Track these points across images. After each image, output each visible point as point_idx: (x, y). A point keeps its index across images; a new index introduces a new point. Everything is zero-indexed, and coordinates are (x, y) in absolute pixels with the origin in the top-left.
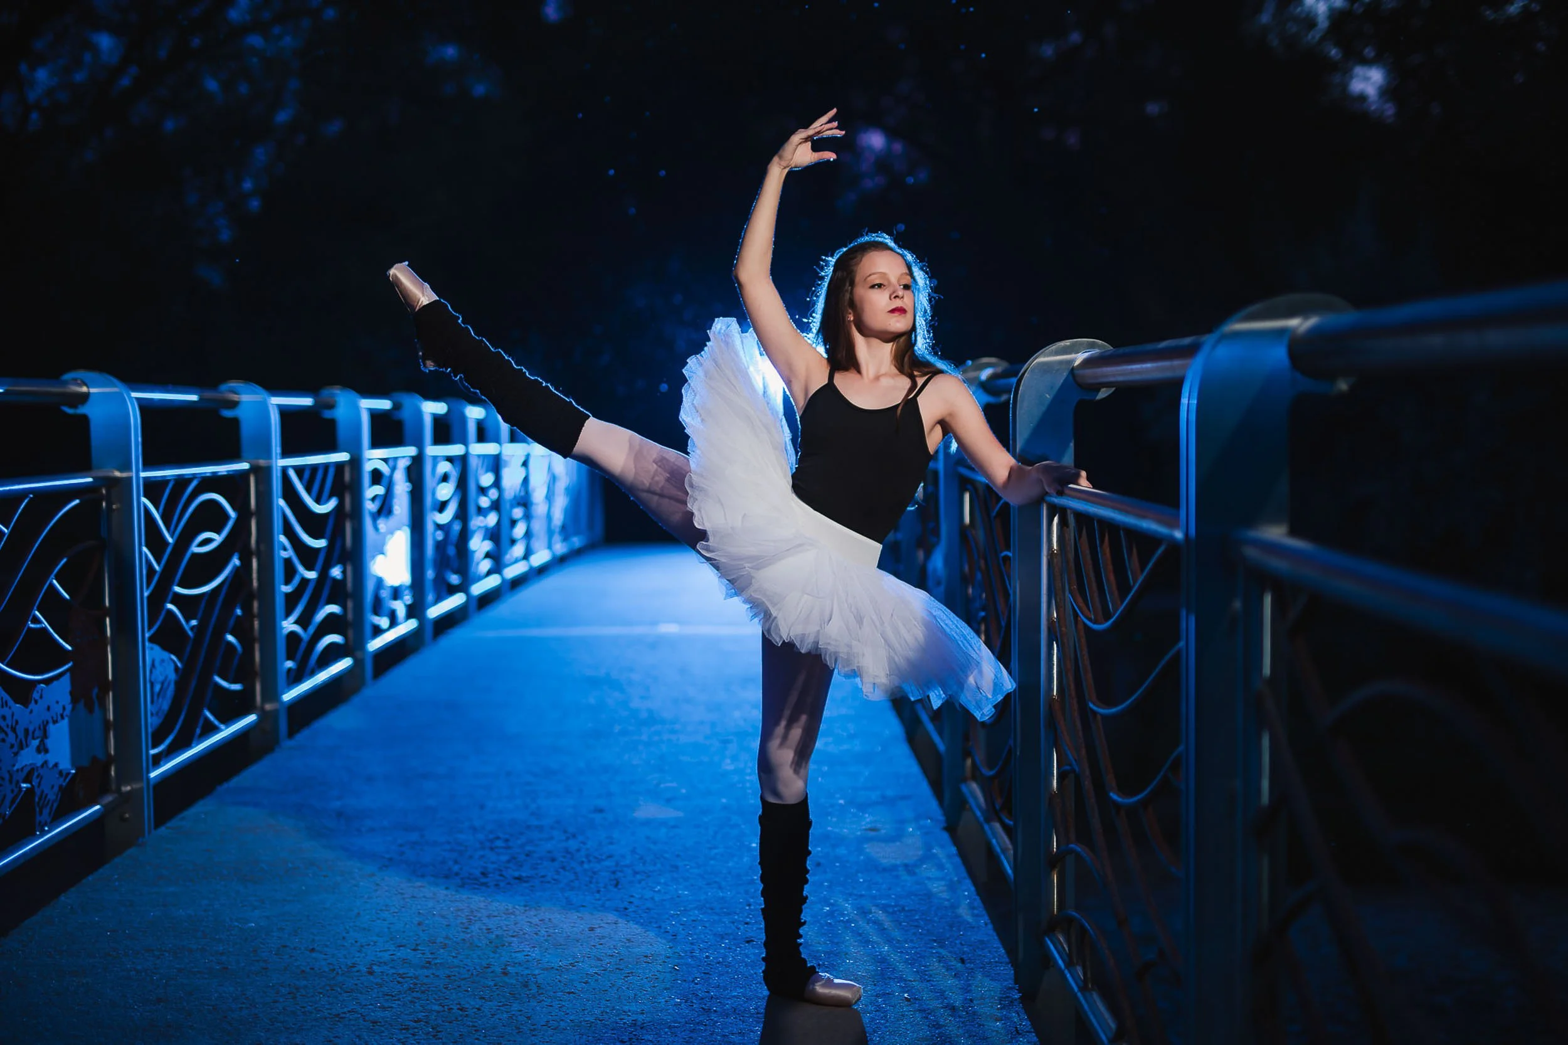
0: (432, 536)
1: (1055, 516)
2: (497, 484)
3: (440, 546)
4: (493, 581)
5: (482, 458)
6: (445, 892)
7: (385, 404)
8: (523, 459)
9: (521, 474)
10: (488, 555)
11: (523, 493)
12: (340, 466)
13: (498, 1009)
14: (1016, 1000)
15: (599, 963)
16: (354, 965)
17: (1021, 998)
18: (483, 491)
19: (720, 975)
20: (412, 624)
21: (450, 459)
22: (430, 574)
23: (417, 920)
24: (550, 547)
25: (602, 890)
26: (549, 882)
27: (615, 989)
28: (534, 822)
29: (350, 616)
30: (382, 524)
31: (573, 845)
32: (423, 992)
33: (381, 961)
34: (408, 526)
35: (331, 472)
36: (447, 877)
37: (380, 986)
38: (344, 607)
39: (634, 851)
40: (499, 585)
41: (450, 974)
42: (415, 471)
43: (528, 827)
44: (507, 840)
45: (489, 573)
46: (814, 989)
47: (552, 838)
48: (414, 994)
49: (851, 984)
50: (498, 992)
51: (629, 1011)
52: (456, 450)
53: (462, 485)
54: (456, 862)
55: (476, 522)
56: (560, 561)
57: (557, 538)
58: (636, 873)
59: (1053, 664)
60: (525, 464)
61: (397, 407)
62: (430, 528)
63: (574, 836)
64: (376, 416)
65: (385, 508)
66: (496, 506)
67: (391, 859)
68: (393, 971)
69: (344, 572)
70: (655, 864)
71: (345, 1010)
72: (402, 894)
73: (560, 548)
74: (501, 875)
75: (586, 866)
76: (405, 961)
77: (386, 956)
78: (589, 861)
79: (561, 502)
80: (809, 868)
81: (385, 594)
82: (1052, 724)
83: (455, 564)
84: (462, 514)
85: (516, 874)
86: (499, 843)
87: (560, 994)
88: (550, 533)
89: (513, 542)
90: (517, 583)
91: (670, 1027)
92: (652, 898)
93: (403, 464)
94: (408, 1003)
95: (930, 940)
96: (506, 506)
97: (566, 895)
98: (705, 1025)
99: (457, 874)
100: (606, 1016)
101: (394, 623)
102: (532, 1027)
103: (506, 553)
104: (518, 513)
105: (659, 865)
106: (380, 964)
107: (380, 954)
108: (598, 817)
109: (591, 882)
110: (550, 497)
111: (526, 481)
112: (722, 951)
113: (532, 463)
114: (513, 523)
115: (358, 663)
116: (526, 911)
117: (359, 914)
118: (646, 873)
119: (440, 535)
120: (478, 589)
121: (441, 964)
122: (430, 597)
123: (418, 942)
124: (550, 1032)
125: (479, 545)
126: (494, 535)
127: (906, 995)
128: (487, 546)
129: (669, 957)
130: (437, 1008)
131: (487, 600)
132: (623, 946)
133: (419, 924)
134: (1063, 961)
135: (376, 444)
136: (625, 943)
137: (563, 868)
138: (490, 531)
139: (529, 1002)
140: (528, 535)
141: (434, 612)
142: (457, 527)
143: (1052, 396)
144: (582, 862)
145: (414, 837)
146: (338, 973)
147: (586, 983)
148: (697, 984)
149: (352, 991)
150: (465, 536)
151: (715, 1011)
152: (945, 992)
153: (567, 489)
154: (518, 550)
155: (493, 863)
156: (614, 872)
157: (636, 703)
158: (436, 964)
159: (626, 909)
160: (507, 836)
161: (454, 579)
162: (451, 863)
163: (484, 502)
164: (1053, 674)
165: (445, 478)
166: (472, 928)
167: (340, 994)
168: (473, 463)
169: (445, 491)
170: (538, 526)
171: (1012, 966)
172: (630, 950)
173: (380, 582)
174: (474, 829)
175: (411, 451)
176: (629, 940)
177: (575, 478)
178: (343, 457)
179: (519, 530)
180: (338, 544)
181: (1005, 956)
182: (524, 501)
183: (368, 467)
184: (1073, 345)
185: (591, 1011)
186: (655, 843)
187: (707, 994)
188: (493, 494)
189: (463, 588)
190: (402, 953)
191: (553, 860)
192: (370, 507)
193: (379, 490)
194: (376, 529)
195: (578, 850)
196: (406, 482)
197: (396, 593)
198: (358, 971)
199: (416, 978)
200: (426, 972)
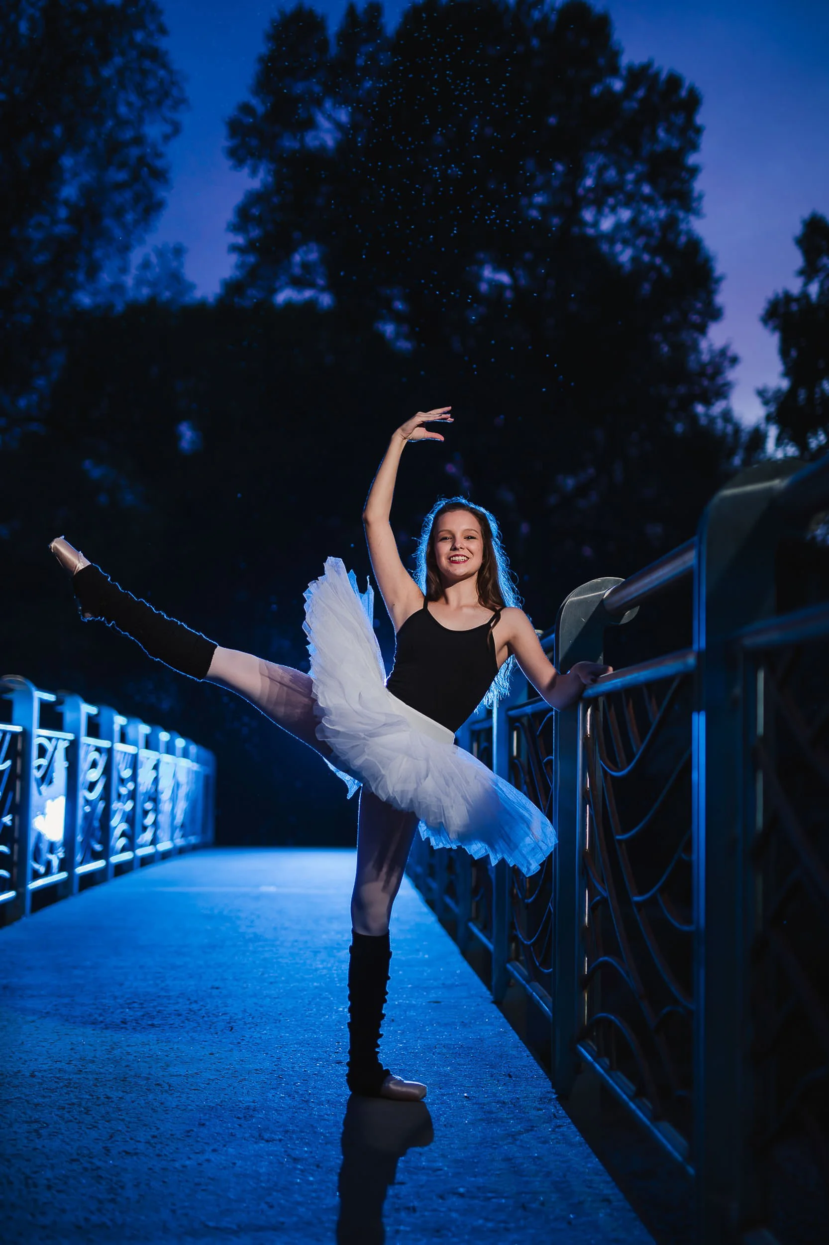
0: (82, 809)
1: (588, 708)
2: (134, 777)
3: (88, 817)
4: (127, 856)
5: (123, 755)
6: (92, 1032)
7: (50, 697)
8: (155, 763)
9: (153, 774)
10: (123, 834)
11: (153, 790)
12: (14, 735)
13: (138, 1098)
14: (554, 1099)
15: (218, 1073)
16: (19, 1072)
17: (557, 1098)
18: (122, 781)
19: (316, 1081)
20: (64, 875)
21: (98, 749)
22: (79, 838)
23: (69, 1047)
24: (172, 839)
25: (219, 1032)
26: (177, 1028)
27: (232, 1088)
28: (163, 993)
29: (15, 858)
30: (43, 788)
31: (195, 1007)
32: (76, 1088)
33: (42, 1069)
34: (65, 796)
35: (8, 738)
36: (93, 1023)
37: (41, 1084)
38: (11, 849)
39: (245, 1011)
40: (131, 859)
41: (98, 1077)
42: (72, 752)
43: (159, 996)
44: (141, 1004)
45: (124, 849)
46: (389, 1087)
47: (178, 1003)
48: (69, 1089)
49: (418, 1084)
50: (137, 1088)
51: (243, 1101)
52: (105, 744)
53: (108, 771)
54: (101, 1015)
55: (116, 805)
56: (179, 852)
57: (178, 833)
58: (245, 1024)
59: (586, 825)
60: (156, 767)
61: (59, 702)
62: (81, 801)
63: (196, 1002)
64: (44, 705)
65: (46, 778)
66: (132, 795)
67: (48, 1013)
68: (51, 1075)
69: (13, 820)
70: (262, 1019)
71: (13, 1097)
72: (57, 1032)
73: (180, 842)
74: (137, 1023)
75: (206, 1019)
76: (60, 1070)
77: (45, 1067)
78: (209, 1016)
79: (182, 806)
80: (388, 991)
81: (44, 847)
82: (584, 871)
83: (98, 834)
84: (106, 795)
85: (150, 1023)
86: (135, 1005)
87: (187, 1090)
88: (173, 829)
89: (145, 828)
90: (146, 861)
91: (276, 1110)
92: (260, 1038)
93: (62, 745)
94: (64, 1094)
95: (483, 1064)
96: (140, 798)
97: (190, 1035)
98: (305, 1110)
99: (102, 1022)
100: (224, 1103)
101: (48, 872)
102: (165, 1109)
103: (138, 837)
104: (149, 806)
105: (264, 1019)
106: (40, 1071)
107: (40, 1066)
108: (215, 992)
109: (210, 1028)
110: (174, 799)
111: (156, 780)
112: (318, 1068)
113: (162, 768)
114: (146, 813)
115: (20, 897)
116: (158, 1043)
117: (23, 1043)
118: (254, 1024)
119: (88, 809)
120: (115, 859)
121: (90, 1072)
122: (79, 858)
123: (71, 1059)
124: (179, 1112)
125: (118, 825)
126: (130, 818)
127: (465, 1095)
128: (124, 826)
129: (274, 1071)
130: (88, 1097)
131: (121, 869)
132: (237, 1064)
133: (72, 1049)
134: (592, 1056)
135: (42, 725)
136: (239, 1062)
137: (188, 1020)
138: (127, 814)
139: (162, 1094)
140: (155, 823)
141: (81, 870)
142: (101, 805)
143: (586, 620)
144: (204, 1017)
145: (66, 1000)
146: (7, 1076)
147: (208, 1084)
148: (297, 1086)
149: (18, 1086)
150: (107, 814)
151: (313, 1102)
152: (496, 1093)
153: (187, 795)
154: (148, 836)
155: (131, 1016)
156: (229, 1023)
157: (242, 929)
158: (86, 1072)
159: (240, 1043)
160: (142, 1002)
161: (98, 847)
162: (96, 1016)
163: (124, 791)
164: (586, 832)
165: (94, 765)
166: (115, 1052)
167: (8, 1088)
168: (117, 758)
169: (94, 775)
170: (164, 819)
171: (550, 1080)
172: (243, 1066)
173: (40, 836)
174: (115, 998)
175: (70, 736)
176: (242, 1061)
177: (194, 787)
178: (18, 729)
179: (149, 820)
180: (10, 796)
181: (544, 1074)
182: (154, 797)
183: (36, 742)
184: (603, 582)
185: (212, 1100)
186: (261, 1006)
187: (306, 1092)
188: (131, 786)
189: (104, 855)
190: (58, 1065)
191: (179, 1015)
192: (36, 774)
193: (44, 762)
194: (40, 793)
195: (200, 1010)
196: (65, 761)
197: (52, 848)
198: (22, 1075)
199: (70, 1079)
200: (79, 1076)
